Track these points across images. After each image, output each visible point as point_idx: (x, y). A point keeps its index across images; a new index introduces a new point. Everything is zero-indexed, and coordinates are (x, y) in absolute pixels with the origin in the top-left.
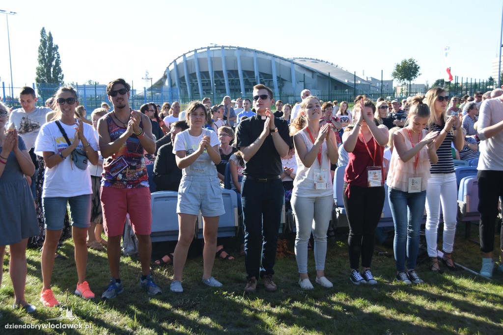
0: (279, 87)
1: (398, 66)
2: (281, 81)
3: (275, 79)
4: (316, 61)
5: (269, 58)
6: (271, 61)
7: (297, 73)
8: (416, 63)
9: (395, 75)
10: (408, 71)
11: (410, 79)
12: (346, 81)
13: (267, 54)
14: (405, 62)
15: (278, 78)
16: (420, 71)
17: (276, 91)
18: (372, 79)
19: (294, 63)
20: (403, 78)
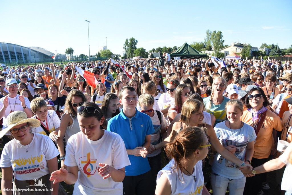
0: (24, 57)
1: (67, 50)
2: (25, 55)
3: (23, 55)
4: (38, 48)
5: (20, 47)
6: (21, 48)
7: (31, 52)
8: (73, 49)
9: (66, 53)
10: (70, 51)
11: (71, 54)
12: (49, 55)
13: (19, 46)
14: (69, 48)
15: (24, 54)
16: (74, 52)
17: (24, 59)
18: (59, 54)
19: (29, 49)
20: (68, 54)
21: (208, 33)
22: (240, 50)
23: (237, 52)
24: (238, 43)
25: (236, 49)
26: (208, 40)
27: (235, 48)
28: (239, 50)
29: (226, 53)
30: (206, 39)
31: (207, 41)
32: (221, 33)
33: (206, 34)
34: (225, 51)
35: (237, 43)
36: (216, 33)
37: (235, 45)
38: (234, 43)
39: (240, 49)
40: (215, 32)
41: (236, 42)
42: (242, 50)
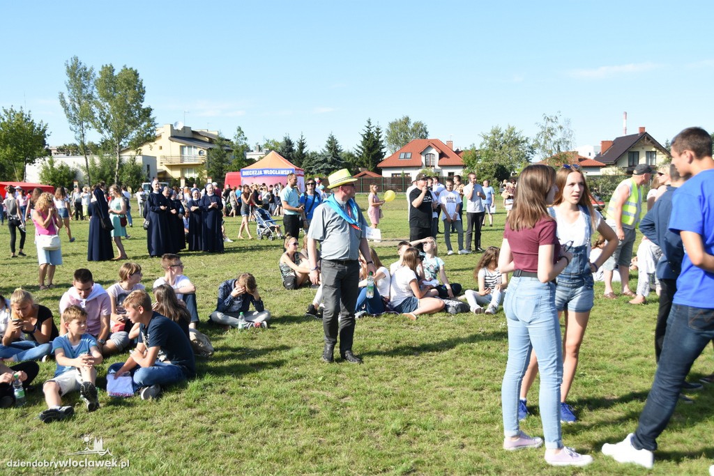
21: (77, 74)
22: (200, 153)
23: (185, 163)
24: (184, 128)
25: (182, 148)
26: (77, 106)
27: (176, 145)
28: (195, 155)
29: (148, 166)
30: (68, 101)
31: (74, 108)
32: (136, 74)
33: (67, 79)
34: (145, 158)
35: (179, 127)
36: (116, 73)
37: (176, 136)
38: (172, 125)
39: (199, 150)
40: (111, 69)
41: (176, 124)
42: (205, 153)
